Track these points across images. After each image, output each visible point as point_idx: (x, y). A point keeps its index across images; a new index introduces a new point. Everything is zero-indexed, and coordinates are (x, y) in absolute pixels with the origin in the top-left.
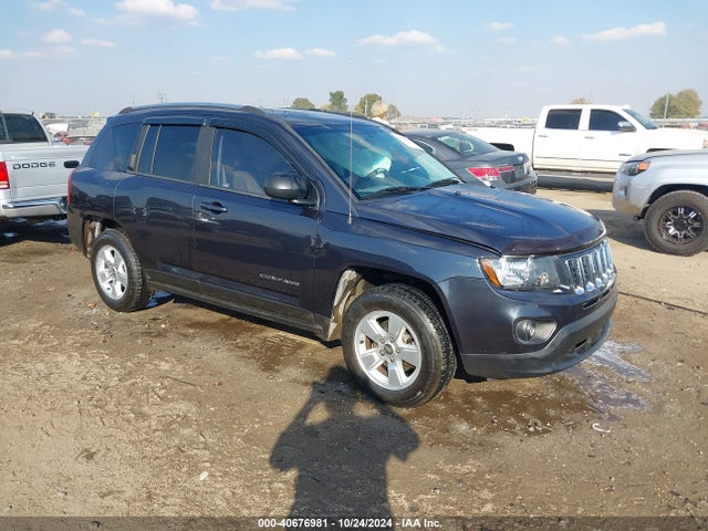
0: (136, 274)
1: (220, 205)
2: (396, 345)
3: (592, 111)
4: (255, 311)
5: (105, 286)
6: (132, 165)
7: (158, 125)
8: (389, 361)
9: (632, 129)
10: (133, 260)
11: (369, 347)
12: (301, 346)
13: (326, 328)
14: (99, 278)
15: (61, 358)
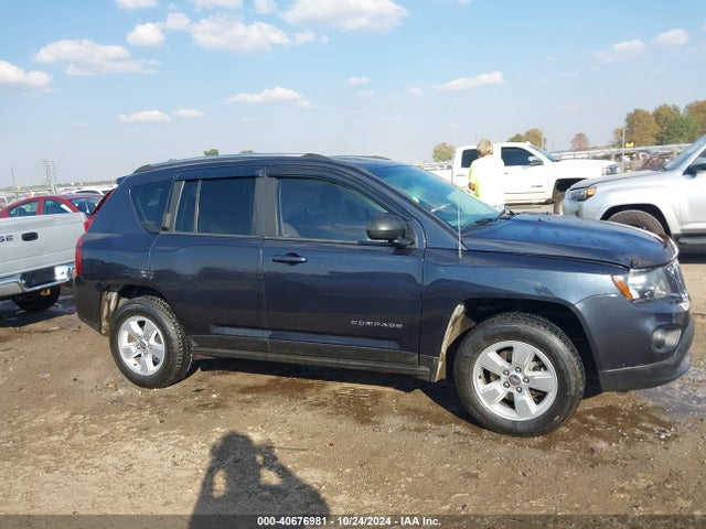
0: (176, 343)
1: (296, 256)
2: (523, 374)
3: (503, 148)
4: (341, 362)
5: (130, 362)
6: (167, 225)
7: (197, 180)
8: (515, 392)
9: (539, 163)
10: (171, 328)
11: (488, 381)
12: (376, 396)
13: (433, 369)
14: (122, 354)
15: (129, 447)
